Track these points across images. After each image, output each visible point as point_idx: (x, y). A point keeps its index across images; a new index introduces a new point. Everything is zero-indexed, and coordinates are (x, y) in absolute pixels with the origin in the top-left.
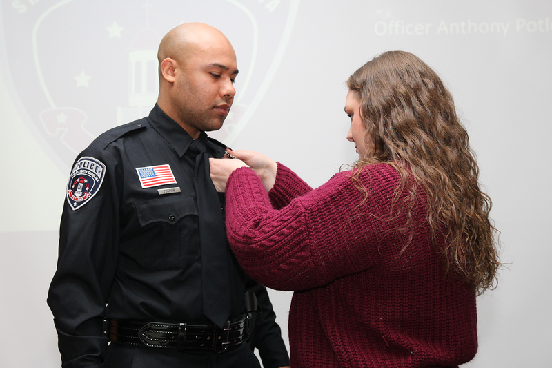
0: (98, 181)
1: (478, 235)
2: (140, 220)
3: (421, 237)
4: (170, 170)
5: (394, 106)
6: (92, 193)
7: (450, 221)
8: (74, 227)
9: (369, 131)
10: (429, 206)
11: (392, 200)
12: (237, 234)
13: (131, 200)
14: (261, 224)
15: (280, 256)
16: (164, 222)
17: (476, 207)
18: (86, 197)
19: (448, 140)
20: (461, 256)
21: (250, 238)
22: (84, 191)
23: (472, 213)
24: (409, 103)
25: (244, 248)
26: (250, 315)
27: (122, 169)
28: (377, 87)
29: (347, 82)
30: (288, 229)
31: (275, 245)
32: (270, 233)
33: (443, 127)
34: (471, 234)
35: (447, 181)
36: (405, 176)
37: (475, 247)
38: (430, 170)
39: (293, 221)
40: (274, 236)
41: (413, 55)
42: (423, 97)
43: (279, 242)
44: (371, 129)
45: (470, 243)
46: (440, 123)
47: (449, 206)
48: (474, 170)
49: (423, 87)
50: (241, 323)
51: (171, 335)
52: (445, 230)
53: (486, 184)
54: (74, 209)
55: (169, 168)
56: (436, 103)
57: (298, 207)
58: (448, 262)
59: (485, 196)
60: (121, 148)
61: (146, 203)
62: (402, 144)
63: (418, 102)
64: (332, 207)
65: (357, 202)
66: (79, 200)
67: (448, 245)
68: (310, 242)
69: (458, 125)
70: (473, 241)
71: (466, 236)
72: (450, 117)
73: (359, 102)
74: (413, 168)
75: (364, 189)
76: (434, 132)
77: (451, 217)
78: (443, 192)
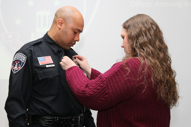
0: (23, 62)
1: (170, 86)
2: (39, 77)
3: (149, 86)
4: (51, 58)
5: (140, 35)
6: (21, 67)
7: (160, 80)
8: (15, 80)
9: (130, 45)
10: (152, 74)
11: (138, 72)
12: (79, 90)
13: (36, 70)
14: (88, 86)
15: (97, 98)
16: (49, 78)
17: (170, 75)
18: (19, 68)
19: (160, 49)
20: (163, 94)
21: (85, 91)
22: (18, 66)
23: (168, 78)
24: (146, 35)
25: (83, 96)
26: (83, 114)
27: (32, 58)
28: (134, 28)
29: (122, 25)
30: (100, 87)
31: (95, 93)
32: (93, 89)
33: (158, 44)
34: (167, 86)
35: (159, 65)
36: (143, 63)
37: (169, 90)
38: (153, 61)
39: (101, 84)
40: (95, 90)
41: (148, 16)
42: (151, 33)
43: (96, 92)
44: (131, 44)
45: (167, 89)
46: (157, 43)
47: (159, 75)
48: (170, 61)
49: (152, 29)
50: (79, 117)
51: (52, 122)
52: (158, 84)
53: (174, 66)
54: (14, 73)
55: (51, 57)
56: (156, 35)
57: (103, 78)
58: (159, 96)
59: (174, 71)
60: (32, 50)
61: (41, 71)
62: (142, 50)
63: (149, 35)
64: (116, 77)
65: (125, 74)
66: (16, 70)
67: (159, 89)
68: (108, 91)
69: (164, 44)
70: (168, 88)
71: (166, 86)
72: (161, 41)
73: (127, 33)
74: (146, 60)
75: (128, 68)
76: (155, 46)
77: (160, 79)
78: (157, 69)
